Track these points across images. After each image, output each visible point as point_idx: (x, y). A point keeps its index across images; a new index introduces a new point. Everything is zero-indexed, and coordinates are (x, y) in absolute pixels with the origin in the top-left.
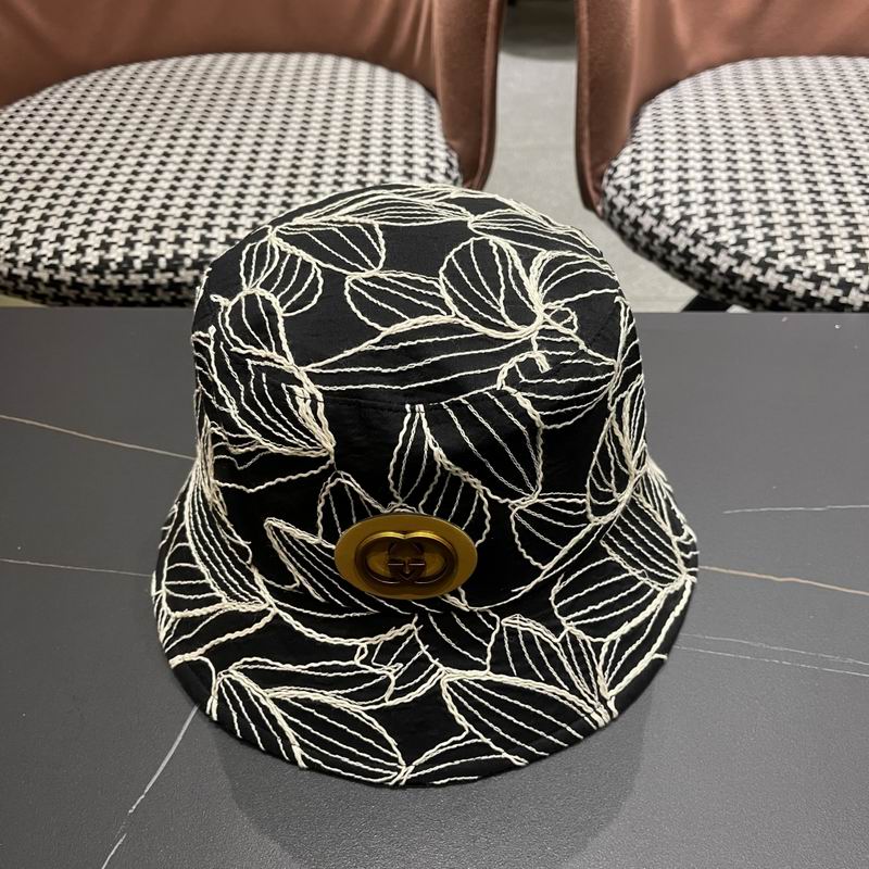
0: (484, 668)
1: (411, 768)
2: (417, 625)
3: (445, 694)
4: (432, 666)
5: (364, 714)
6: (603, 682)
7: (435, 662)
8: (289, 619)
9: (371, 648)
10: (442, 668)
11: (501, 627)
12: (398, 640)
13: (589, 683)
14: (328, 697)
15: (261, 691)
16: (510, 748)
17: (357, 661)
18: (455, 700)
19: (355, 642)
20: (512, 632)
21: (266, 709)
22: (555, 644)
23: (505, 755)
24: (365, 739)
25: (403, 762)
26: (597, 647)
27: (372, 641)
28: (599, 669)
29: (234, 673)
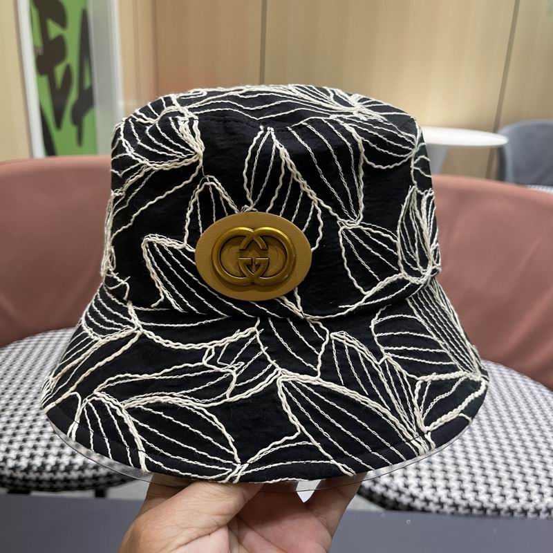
0: (315, 374)
1: (246, 465)
2: (259, 328)
3: (280, 392)
4: (270, 365)
5: (206, 411)
6: (419, 414)
7: (273, 362)
8: (151, 335)
9: (218, 349)
10: (278, 368)
11: (330, 340)
12: (242, 342)
13: (407, 410)
14: (177, 399)
15: (118, 403)
16: (338, 456)
17: (204, 362)
18: (289, 399)
19: (205, 345)
20: (340, 346)
21: (120, 419)
22: (376, 365)
23: (333, 462)
24: (204, 437)
25: (238, 460)
26: (413, 382)
27: (218, 343)
28: (415, 401)
29: (99, 394)
